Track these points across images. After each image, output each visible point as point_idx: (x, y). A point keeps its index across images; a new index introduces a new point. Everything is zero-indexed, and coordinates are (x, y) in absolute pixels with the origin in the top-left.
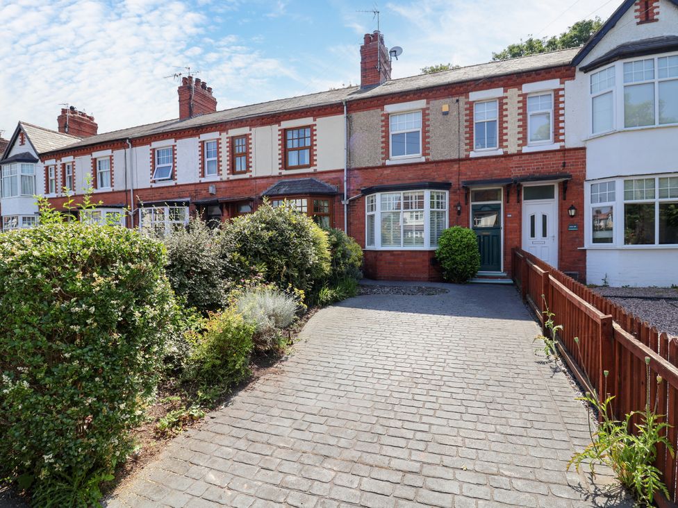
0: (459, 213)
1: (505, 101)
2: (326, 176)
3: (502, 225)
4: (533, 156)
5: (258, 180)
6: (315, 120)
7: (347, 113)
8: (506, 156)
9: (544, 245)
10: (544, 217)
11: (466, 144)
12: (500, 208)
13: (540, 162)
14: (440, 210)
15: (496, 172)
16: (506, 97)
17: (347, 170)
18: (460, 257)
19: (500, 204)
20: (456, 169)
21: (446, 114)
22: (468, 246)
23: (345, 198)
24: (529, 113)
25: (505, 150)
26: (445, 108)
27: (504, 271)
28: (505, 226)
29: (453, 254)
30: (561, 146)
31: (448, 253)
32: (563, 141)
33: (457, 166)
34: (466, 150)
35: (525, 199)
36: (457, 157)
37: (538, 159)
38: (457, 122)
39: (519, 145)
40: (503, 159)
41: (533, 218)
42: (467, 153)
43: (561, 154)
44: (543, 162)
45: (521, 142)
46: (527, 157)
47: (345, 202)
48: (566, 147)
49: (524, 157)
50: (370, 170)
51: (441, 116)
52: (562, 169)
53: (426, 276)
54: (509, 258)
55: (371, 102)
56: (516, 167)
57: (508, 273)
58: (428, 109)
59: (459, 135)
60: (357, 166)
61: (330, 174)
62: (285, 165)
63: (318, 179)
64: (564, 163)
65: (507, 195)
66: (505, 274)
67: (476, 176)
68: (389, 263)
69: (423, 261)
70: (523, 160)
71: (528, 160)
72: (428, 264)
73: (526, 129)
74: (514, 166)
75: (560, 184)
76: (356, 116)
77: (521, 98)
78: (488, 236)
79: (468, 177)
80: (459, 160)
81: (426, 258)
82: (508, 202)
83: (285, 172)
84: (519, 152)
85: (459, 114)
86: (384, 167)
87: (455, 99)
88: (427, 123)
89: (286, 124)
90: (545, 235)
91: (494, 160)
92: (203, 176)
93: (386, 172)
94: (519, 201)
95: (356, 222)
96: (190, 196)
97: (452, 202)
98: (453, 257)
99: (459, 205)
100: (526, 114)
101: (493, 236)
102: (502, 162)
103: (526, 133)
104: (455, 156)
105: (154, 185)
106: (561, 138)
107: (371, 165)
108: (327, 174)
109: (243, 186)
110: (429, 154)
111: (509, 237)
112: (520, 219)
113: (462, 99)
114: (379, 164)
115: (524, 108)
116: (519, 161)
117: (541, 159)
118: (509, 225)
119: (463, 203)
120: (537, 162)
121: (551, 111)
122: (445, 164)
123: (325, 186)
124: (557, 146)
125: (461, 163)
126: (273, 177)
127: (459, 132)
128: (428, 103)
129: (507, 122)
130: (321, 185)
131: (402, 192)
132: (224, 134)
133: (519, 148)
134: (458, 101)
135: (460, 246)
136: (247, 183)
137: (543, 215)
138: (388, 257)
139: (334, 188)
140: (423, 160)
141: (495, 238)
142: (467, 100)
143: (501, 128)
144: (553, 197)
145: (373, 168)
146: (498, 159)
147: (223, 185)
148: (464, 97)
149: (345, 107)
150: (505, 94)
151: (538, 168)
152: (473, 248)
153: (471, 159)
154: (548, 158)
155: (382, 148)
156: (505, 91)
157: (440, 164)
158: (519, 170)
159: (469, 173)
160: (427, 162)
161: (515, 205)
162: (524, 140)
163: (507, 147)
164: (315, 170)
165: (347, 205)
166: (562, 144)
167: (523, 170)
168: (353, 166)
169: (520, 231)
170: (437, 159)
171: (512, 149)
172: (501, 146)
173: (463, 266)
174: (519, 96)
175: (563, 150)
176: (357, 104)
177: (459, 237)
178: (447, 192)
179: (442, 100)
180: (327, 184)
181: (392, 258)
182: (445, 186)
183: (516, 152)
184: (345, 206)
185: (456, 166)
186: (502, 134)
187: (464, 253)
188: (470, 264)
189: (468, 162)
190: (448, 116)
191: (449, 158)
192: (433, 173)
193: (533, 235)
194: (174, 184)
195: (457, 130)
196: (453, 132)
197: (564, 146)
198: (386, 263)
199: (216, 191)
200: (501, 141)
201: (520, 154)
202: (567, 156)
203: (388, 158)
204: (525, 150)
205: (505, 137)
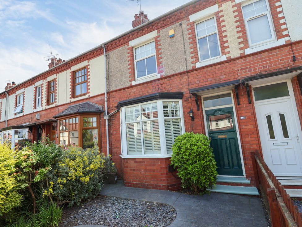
0: (193, 118)
1: (220, 14)
2: (96, 99)
3: (237, 128)
4: (257, 56)
5: (59, 107)
6: (88, 62)
7: (106, 53)
8: (229, 61)
9: (287, 147)
10: (282, 117)
11: (192, 58)
12: (233, 111)
13: (265, 61)
14: (175, 117)
15: (222, 77)
16: (222, 11)
17: (108, 93)
18: (191, 167)
19: (232, 108)
20: (185, 80)
21: (172, 37)
22: (199, 155)
23: (106, 114)
24: (246, 19)
25: (228, 55)
26: (171, 32)
27: (247, 177)
28: (240, 128)
29: (184, 163)
30: (286, 41)
31: (180, 162)
32: (288, 35)
33: (187, 77)
34: (193, 63)
35: (256, 100)
36: (185, 70)
37: (263, 58)
38: (182, 41)
39: (241, 49)
40: (227, 64)
41: (269, 118)
42: (193, 65)
43: (288, 48)
44: (270, 60)
45: (242, 45)
46: (251, 58)
47: (106, 117)
48: (292, 41)
49: (248, 59)
50: (122, 91)
51: (169, 39)
52: (292, 63)
53: (165, 184)
54: (250, 163)
55: (120, 41)
56: (241, 69)
57: (251, 181)
58: (159, 36)
59: (185, 51)
60: (114, 89)
61: (98, 97)
62: (73, 95)
63: (91, 102)
64: (294, 57)
65: (237, 97)
66: (248, 181)
67: (204, 83)
68: (134, 170)
69: (161, 168)
70: (248, 62)
71: (252, 61)
72: (165, 172)
73: (245, 33)
74: (239, 69)
75: (293, 80)
76: (112, 53)
77: (235, 8)
78: (225, 139)
79: (197, 85)
80: (188, 72)
81: (164, 165)
82: (239, 104)
83: (73, 100)
84: (243, 55)
85: (183, 34)
86: (131, 87)
87: (178, 24)
88: (159, 47)
89: (74, 68)
90: (286, 135)
91: (219, 66)
92: (35, 108)
93: (133, 91)
94: (251, 102)
95: (115, 133)
96: (29, 122)
97: (185, 109)
98: (185, 166)
99: (191, 111)
100: (243, 20)
101: (230, 139)
102: (226, 66)
103: (246, 36)
104: (183, 69)
105: (16, 117)
106: (284, 33)
107: (122, 87)
108: (96, 98)
109: (52, 113)
110: (162, 72)
111: (246, 140)
112: (255, 120)
113: (184, 23)
114: (128, 85)
115: (240, 15)
116: (244, 63)
117: (267, 57)
118: (244, 127)
119: (195, 109)
120: (262, 61)
121: (268, 13)
122: (176, 77)
123: (95, 107)
124: (282, 42)
125: (189, 74)
126: (67, 104)
127: (184, 48)
128: (158, 32)
129: (225, 31)
130: (92, 106)
131: (140, 105)
132: (45, 81)
133: (242, 51)
134: (181, 25)
135: (190, 154)
136: (54, 110)
137: (280, 114)
138: (132, 164)
139: (100, 107)
140: (159, 76)
141: (232, 141)
142: (188, 22)
143: (221, 37)
144: (288, 94)
145: (124, 89)
146: (221, 65)
147: (43, 113)
148: (185, 21)
149: (104, 49)
150: (220, 9)
151: (266, 67)
152: (205, 157)
153: (197, 69)
154: (274, 55)
155: (130, 73)
156: (220, 6)
157: (172, 78)
158: (246, 72)
159: (197, 82)
160: (162, 78)
161: (246, 107)
162: (245, 43)
163: (229, 52)
164: (89, 96)
165: (108, 120)
166: (287, 39)
167: (249, 71)
168: (111, 90)
169: (258, 133)
170: (169, 74)
171: (235, 53)
172: (224, 53)
173: (197, 177)
174: (233, 6)
175: (290, 45)
176: (112, 45)
177: (188, 145)
178: (180, 101)
179: (168, 28)
180: (96, 105)
181: (136, 165)
182: (178, 95)
183: (239, 55)
184: (107, 121)
185: (185, 78)
186: (222, 43)
187: (196, 162)
188: (205, 175)
189: (195, 72)
190: (175, 38)
191: (179, 71)
192: (167, 87)
193: (272, 136)
194: (23, 115)
195: (183, 47)
196: (180, 50)
197: (290, 41)
198: (131, 170)
199: (40, 117)
200: (223, 48)
201: (243, 57)
202: (296, 50)
203: (134, 80)
204: (248, 52)
205: (226, 45)
